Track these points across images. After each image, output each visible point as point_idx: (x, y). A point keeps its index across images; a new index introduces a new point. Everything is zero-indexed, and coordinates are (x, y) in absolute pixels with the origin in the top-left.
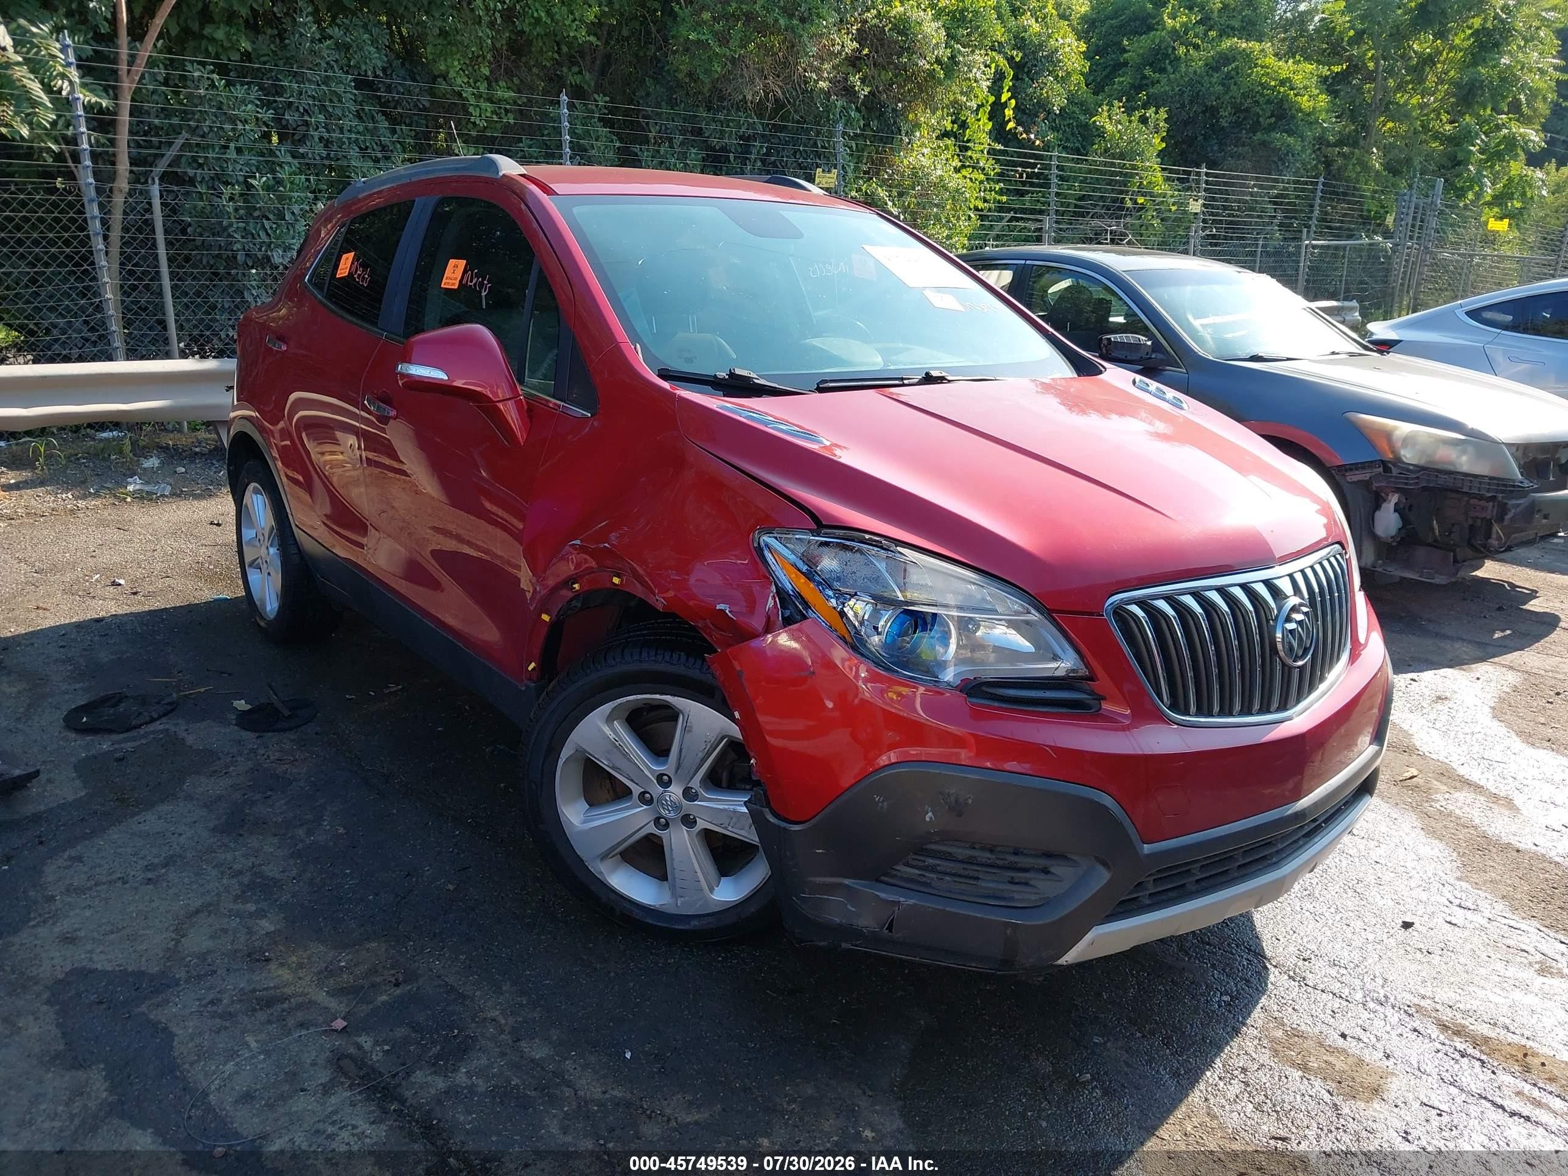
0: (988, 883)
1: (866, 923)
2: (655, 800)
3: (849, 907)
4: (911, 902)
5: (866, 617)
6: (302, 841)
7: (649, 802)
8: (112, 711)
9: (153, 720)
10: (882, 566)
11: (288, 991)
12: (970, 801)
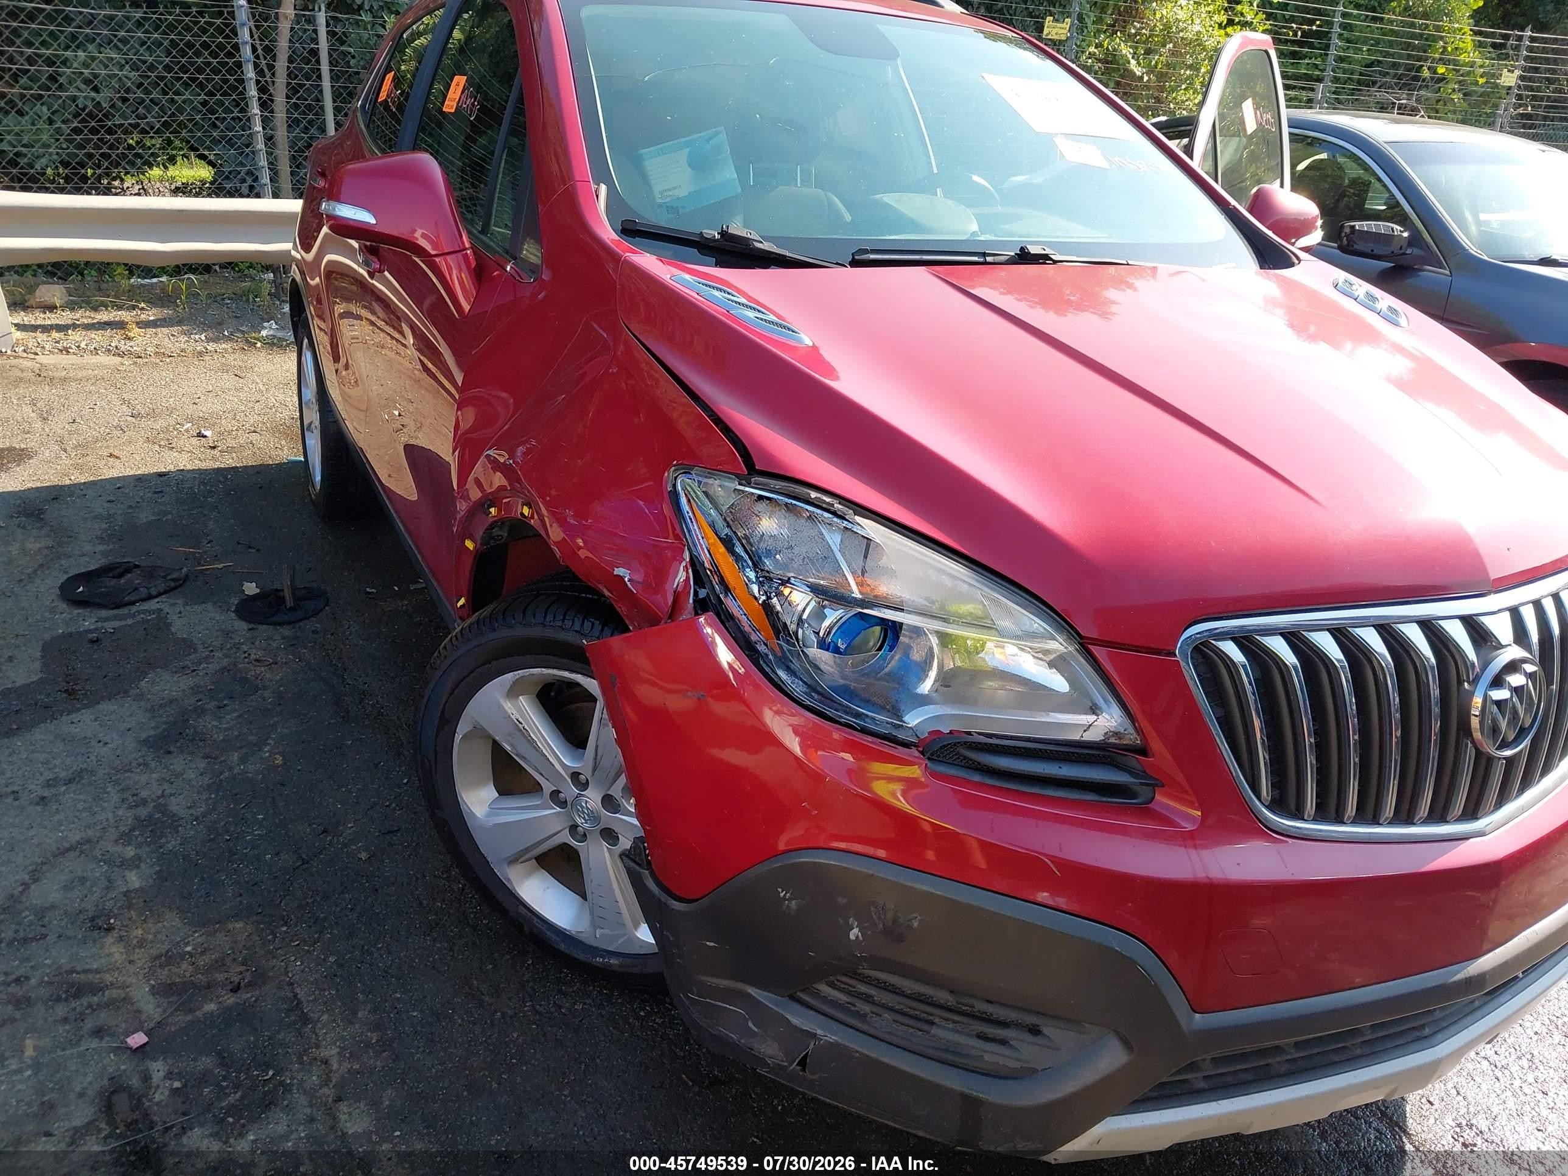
0: (945, 1033)
1: (769, 1051)
2: (569, 804)
3: (750, 1024)
4: (833, 1038)
5: (805, 617)
6: (231, 769)
7: (563, 804)
8: (113, 582)
9: (150, 597)
10: (834, 539)
11: (108, 978)
12: (916, 924)
